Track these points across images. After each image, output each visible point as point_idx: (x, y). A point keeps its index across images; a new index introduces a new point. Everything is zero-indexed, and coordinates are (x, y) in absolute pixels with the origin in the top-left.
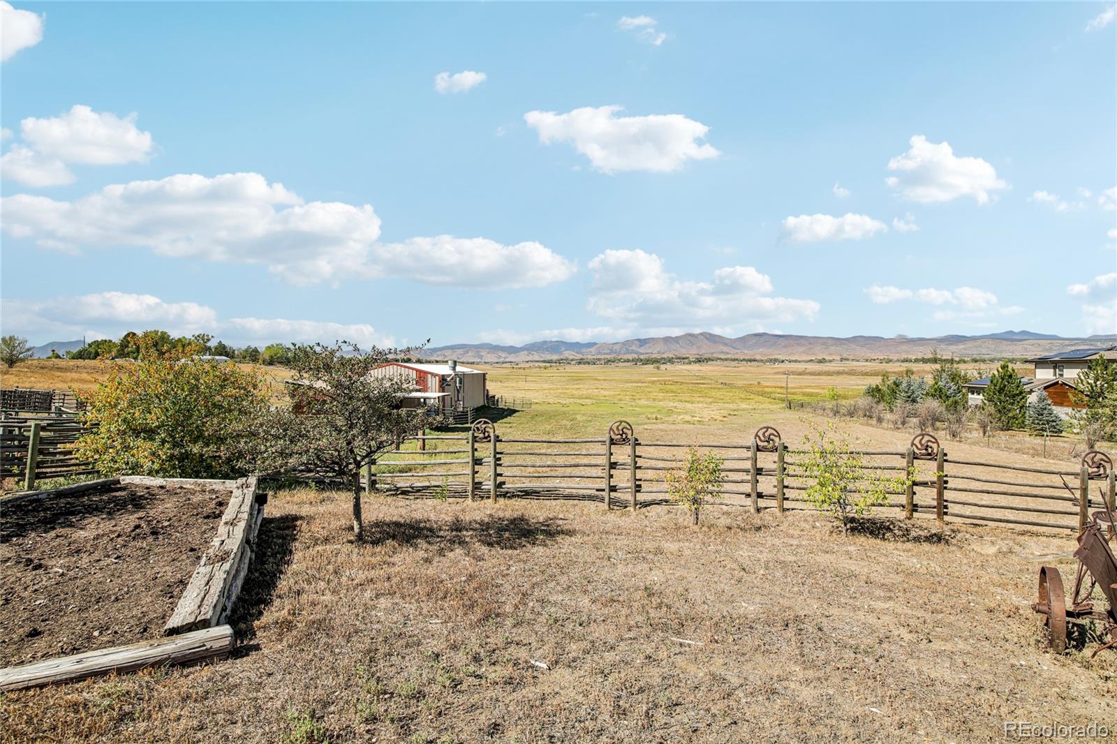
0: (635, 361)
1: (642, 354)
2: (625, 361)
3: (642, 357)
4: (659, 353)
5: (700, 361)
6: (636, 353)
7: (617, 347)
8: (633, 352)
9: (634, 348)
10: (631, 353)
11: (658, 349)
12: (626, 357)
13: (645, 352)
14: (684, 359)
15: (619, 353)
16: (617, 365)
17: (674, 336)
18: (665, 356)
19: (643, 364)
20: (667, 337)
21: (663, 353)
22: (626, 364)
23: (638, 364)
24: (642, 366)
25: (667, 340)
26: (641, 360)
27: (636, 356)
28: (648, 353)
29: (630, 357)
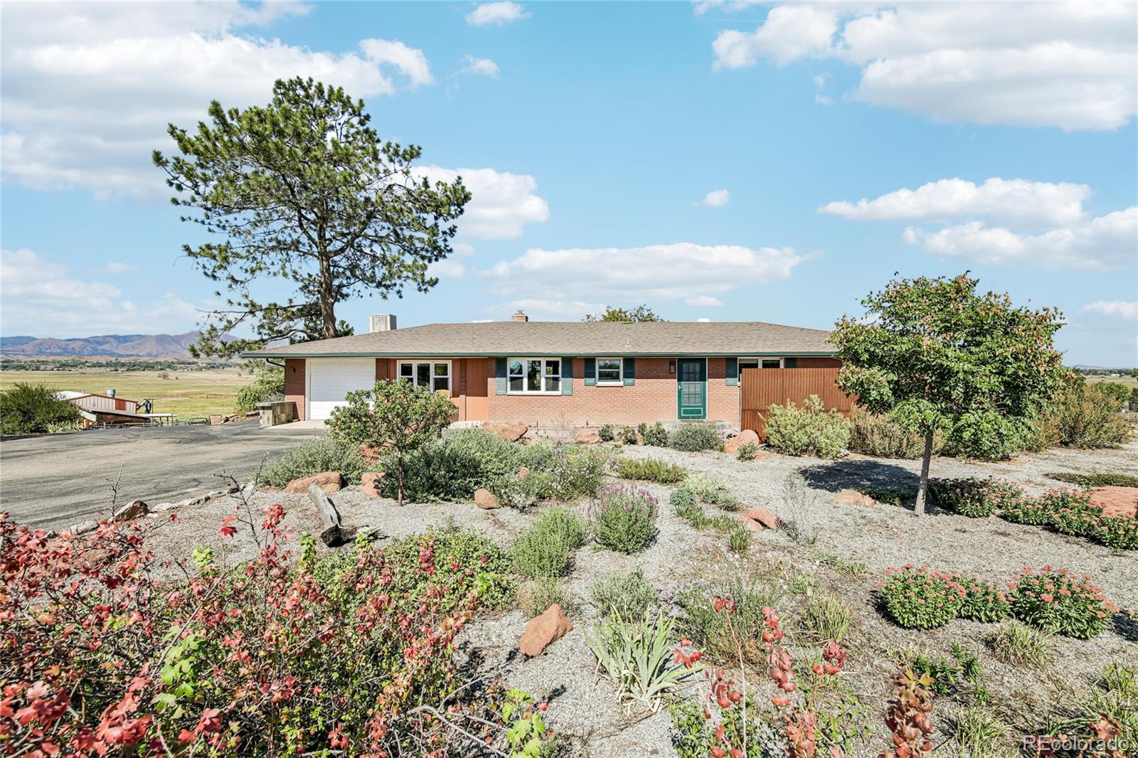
0: (115, 366)
1: (123, 356)
2: (94, 366)
3: (123, 360)
4: (149, 355)
5: (214, 367)
6: (112, 354)
7: (77, 345)
8: (104, 353)
9: (106, 347)
10: (101, 355)
11: (148, 350)
12: (95, 359)
13: (126, 353)
14: (190, 364)
15: (80, 354)
16: (81, 371)
17: (172, 334)
18: (161, 359)
19: (128, 370)
20: (162, 335)
21: (157, 356)
22: (97, 370)
23: (120, 370)
24: (127, 373)
25: (162, 339)
26: (123, 365)
27: (113, 360)
28: (132, 355)
29: (103, 360)
